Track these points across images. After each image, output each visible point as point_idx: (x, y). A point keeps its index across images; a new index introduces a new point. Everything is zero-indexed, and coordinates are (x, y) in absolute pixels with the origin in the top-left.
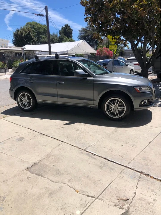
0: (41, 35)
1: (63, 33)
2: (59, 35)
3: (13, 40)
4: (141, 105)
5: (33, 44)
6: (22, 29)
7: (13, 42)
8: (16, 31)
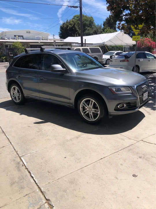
0: (86, 27)
1: (107, 24)
2: (103, 26)
3: (59, 33)
4: (116, 109)
5: (77, 36)
6: (68, 22)
7: (59, 35)
8: (62, 24)
